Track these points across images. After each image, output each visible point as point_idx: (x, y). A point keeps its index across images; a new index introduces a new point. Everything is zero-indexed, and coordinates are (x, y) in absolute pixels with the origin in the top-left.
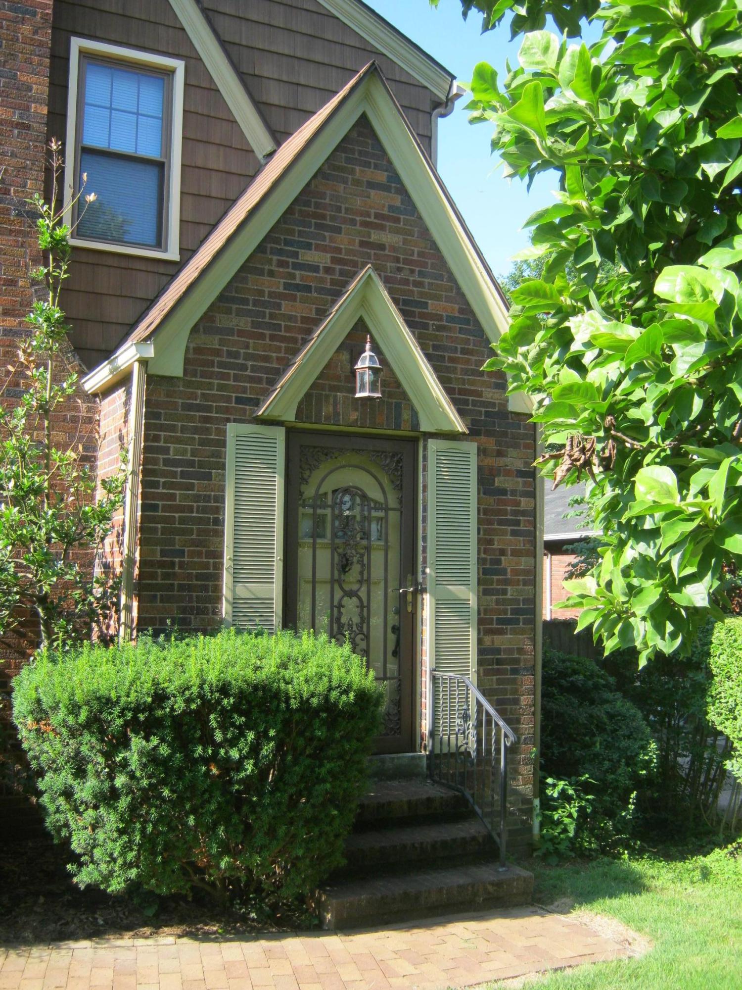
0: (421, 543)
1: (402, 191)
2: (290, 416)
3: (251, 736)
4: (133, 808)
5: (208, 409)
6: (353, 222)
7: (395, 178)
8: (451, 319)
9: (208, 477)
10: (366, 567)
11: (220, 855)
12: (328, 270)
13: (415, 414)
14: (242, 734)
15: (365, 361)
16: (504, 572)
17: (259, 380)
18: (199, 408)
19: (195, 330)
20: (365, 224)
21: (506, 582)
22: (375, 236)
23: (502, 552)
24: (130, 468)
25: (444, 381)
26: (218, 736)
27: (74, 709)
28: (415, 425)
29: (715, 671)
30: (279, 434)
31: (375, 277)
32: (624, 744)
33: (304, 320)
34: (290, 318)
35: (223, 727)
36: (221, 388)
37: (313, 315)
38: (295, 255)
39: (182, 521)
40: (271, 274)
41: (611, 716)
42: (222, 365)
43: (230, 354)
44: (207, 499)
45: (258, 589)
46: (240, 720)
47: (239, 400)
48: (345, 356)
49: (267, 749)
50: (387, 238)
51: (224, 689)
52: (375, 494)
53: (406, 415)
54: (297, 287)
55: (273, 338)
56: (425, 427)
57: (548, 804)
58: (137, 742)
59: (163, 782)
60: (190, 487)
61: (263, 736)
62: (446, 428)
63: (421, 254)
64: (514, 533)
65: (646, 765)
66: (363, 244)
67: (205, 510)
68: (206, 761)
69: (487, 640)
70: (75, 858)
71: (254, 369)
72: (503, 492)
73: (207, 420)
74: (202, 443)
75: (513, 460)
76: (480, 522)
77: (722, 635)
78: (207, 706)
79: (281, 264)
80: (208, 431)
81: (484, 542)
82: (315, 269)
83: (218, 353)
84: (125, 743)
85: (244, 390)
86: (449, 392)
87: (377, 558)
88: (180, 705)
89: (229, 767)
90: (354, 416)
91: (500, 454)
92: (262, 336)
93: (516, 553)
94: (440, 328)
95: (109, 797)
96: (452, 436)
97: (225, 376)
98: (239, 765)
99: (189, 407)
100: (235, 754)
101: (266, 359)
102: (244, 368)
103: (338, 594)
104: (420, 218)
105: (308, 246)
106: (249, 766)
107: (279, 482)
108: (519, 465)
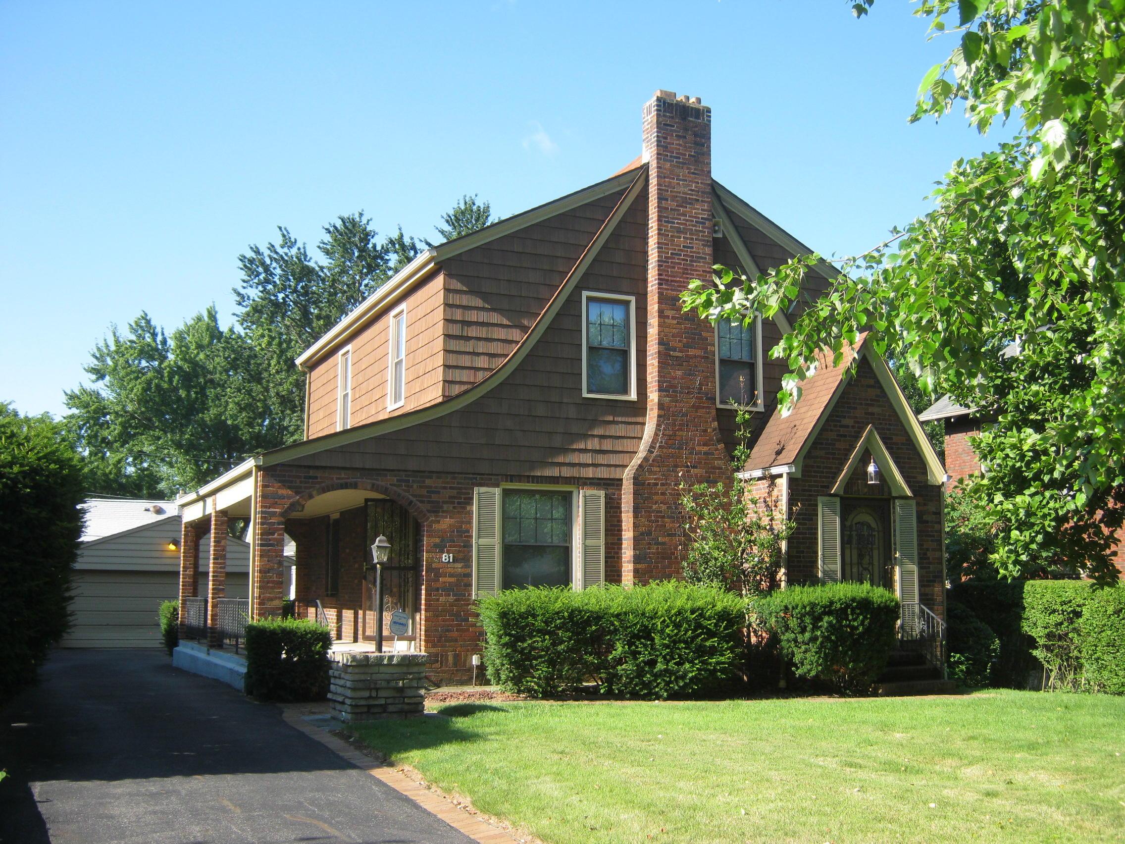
0: (893, 546)
1: (881, 387)
2: (841, 493)
3: (861, 617)
4: (822, 643)
5: (811, 491)
6: (861, 404)
7: (878, 382)
8: (903, 444)
9: (812, 520)
10: (872, 557)
11: (849, 662)
12: (853, 427)
13: (889, 488)
14: (858, 617)
15: (871, 469)
16: (928, 558)
17: (829, 477)
18: (807, 491)
19: (805, 458)
20: (867, 405)
21: (930, 563)
22: (870, 410)
23: (927, 549)
24: (785, 517)
25: (902, 473)
26: (850, 617)
27: (804, 607)
28: (890, 493)
29: (1026, 605)
30: (838, 500)
31: (874, 430)
32: (983, 642)
33: (845, 449)
34: (839, 449)
35: (852, 614)
36: (815, 481)
37: (848, 447)
38: (840, 421)
39: (803, 538)
40: (831, 430)
41: (975, 629)
42: (815, 472)
43: (818, 467)
44: (812, 529)
45: (832, 567)
46: (858, 611)
47: (822, 487)
48: (861, 464)
49: (866, 622)
50: (876, 410)
51: (853, 600)
52: (874, 525)
53: (886, 489)
54: (841, 436)
55: (833, 458)
56: (894, 494)
57: (952, 665)
58: (826, 619)
59: (832, 634)
60: (805, 524)
61: (865, 618)
62: (903, 494)
63: (889, 416)
64: (932, 541)
65: (995, 650)
66: (866, 413)
67: (810, 534)
68: (847, 626)
69: (923, 589)
70: (795, 665)
71: (827, 472)
72: (927, 522)
73: (810, 495)
74: (809, 505)
75: (931, 508)
76: (918, 536)
77: (1029, 588)
78: (848, 606)
79: (835, 426)
80: (811, 500)
81: (920, 545)
82: (847, 427)
83: (812, 467)
84: (821, 620)
85: (823, 482)
86: (903, 477)
87: (875, 553)
88: (838, 606)
89: (854, 628)
90: (866, 490)
91: (925, 505)
92: (829, 458)
93: (933, 550)
94: (898, 449)
95: (814, 639)
96: (906, 498)
97: (817, 476)
98: (857, 628)
99: (804, 490)
100: (856, 624)
101: (831, 468)
102: (822, 472)
103: (861, 569)
104: (888, 399)
105: (844, 417)
106: (861, 629)
107: (838, 520)
108: (934, 509)
